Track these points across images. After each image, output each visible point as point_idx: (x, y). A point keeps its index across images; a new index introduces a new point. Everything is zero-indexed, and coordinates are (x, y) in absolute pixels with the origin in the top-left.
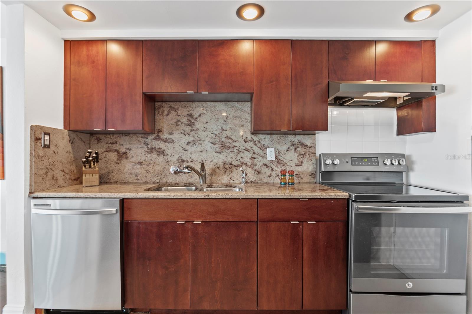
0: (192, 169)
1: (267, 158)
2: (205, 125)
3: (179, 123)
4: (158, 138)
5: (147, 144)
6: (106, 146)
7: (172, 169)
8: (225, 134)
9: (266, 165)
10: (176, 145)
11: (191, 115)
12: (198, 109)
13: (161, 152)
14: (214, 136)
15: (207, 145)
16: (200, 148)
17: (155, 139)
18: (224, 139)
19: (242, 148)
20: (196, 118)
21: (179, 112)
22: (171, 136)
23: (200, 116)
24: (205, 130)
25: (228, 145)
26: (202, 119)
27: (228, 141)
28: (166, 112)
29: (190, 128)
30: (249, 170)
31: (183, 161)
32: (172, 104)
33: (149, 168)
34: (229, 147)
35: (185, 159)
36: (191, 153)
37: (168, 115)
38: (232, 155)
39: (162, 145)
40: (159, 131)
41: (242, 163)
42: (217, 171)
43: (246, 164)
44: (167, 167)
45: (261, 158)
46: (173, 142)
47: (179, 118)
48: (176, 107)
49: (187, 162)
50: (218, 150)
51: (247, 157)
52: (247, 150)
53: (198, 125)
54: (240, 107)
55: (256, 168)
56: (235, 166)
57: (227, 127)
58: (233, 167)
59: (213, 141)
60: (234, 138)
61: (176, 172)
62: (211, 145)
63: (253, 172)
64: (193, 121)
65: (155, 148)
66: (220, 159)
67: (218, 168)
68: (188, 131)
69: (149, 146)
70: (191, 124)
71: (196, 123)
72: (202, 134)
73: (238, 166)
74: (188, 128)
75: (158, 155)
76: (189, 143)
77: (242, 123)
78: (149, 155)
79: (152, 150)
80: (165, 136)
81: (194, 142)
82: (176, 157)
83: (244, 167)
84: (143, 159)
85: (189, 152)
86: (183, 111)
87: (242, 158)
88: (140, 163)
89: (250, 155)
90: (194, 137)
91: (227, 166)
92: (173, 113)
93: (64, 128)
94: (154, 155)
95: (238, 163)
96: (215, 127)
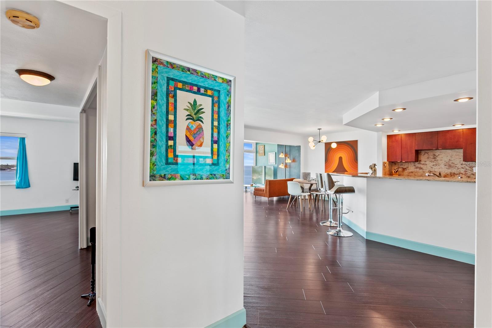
0: (435, 174)
1: (473, 171)
2: (441, 159)
3: (429, 158)
4: (420, 163)
5: (415, 165)
6: (398, 166)
7: (427, 174)
8: (451, 162)
9: (473, 174)
10: (428, 166)
11: (435, 155)
12: (437, 152)
13: (421, 168)
14: (445, 163)
15: (443, 166)
16: (439, 167)
17: (418, 163)
18: (450, 164)
19: (460, 167)
20: (437, 156)
21: (429, 154)
22: (426, 163)
23: (439, 155)
24: (441, 160)
25: (453, 166)
26: (440, 156)
27: (452, 164)
28: (423, 154)
29: (434, 160)
30: (463, 176)
31: (431, 172)
32: (426, 151)
33: (416, 174)
34: (453, 167)
35: (432, 171)
36: (435, 169)
37: (424, 155)
38: (454, 170)
39: (422, 166)
40: (420, 161)
41: (460, 173)
42: (447, 176)
43: (462, 173)
44: (424, 174)
45: (470, 171)
46: (426, 165)
47: (429, 156)
48: (427, 152)
49: (433, 172)
50: (448, 168)
51: (462, 171)
52: (462, 168)
53: (437, 159)
54: (459, 151)
55: (467, 175)
56: (456, 174)
57: (452, 159)
58: (455, 175)
59: (445, 164)
60: (456, 163)
61: (429, 175)
62: (444, 166)
63: (466, 176)
64: (435, 157)
65: (418, 167)
66: (449, 171)
67: (448, 175)
68: (433, 161)
69: (416, 166)
70: (435, 158)
71: (437, 158)
72: (440, 162)
73: (458, 174)
74: (433, 160)
75: (420, 169)
76: (433, 165)
77: (460, 158)
78: (416, 169)
79: (417, 168)
80: (422, 162)
81: (436, 165)
82: (428, 170)
83: (461, 175)
84: (413, 171)
85: (434, 168)
86: (431, 153)
87: (460, 171)
88: (412, 172)
89: (464, 170)
90: (436, 163)
91: (452, 174)
92: (426, 154)
93: (387, 161)
94: (418, 170)
95: (458, 173)
96: (446, 159)
